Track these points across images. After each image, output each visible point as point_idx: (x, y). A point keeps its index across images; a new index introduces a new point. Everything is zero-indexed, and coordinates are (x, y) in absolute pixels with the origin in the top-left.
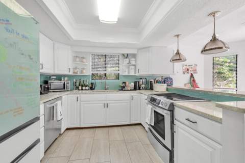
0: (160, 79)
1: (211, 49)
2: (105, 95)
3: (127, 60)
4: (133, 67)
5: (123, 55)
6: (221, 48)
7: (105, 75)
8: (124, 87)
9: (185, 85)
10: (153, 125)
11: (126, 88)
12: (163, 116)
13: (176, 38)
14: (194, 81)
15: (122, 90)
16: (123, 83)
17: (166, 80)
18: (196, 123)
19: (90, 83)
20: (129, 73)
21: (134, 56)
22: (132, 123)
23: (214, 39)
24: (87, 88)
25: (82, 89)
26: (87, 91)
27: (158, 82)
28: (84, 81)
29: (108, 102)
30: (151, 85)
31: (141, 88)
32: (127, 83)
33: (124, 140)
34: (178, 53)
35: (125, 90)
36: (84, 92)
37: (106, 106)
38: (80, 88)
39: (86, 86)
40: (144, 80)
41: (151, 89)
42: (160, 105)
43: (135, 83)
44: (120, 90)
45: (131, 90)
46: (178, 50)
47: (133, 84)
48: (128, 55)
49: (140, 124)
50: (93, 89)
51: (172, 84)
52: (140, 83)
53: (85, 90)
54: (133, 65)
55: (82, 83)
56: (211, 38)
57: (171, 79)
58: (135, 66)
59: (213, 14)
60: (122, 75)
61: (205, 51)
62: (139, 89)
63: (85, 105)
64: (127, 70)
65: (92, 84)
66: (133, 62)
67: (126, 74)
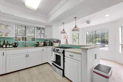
0: (55, 41)
1: (75, 30)
2: (27, 50)
3: (40, 30)
4: (43, 35)
5: (37, 28)
6: (78, 30)
7: (25, 38)
8: (38, 45)
9: (64, 43)
10: (55, 61)
11: (39, 45)
12: (60, 56)
13: (63, 24)
14: (67, 42)
15: (37, 46)
16: (37, 43)
17: (58, 41)
18: (73, 56)
19: (14, 43)
20: (40, 37)
21: (43, 29)
22: (43, 63)
23: (76, 27)
24: (11, 46)
25: (6, 47)
26: (11, 48)
27: (55, 42)
28: (8, 41)
29: (28, 54)
30: (52, 43)
31: (47, 45)
32: (40, 43)
33: (40, 72)
34: (64, 30)
35: (38, 47)
36: (8, 49)
37: (27, 56)
38: (4, 46)
39: (10, 45)
40: (48, 41)
41: (52, 45)
42: (59, 52)
43: (44, 42)
44: (35, 47)
45: (42, 46)
46: (64, 29)
47: (43, 43)
48: (40, 28)
49: (47, 63)
50: (17, 47)
51: (60, 43)
52: (47, 42)
53: (9, 47)
54: (43, 34)
55: (6, 43)
56: (75, 26)
57: (60, 41)
58: (44, 34)
59: (76, 18)
60: (36, 39)
61: (73, 30)
62: (46, 45)
63: (10, 57)
64: (39, 36)
65: (15, 43)
66: (43, 32)
67: (39, 38)
